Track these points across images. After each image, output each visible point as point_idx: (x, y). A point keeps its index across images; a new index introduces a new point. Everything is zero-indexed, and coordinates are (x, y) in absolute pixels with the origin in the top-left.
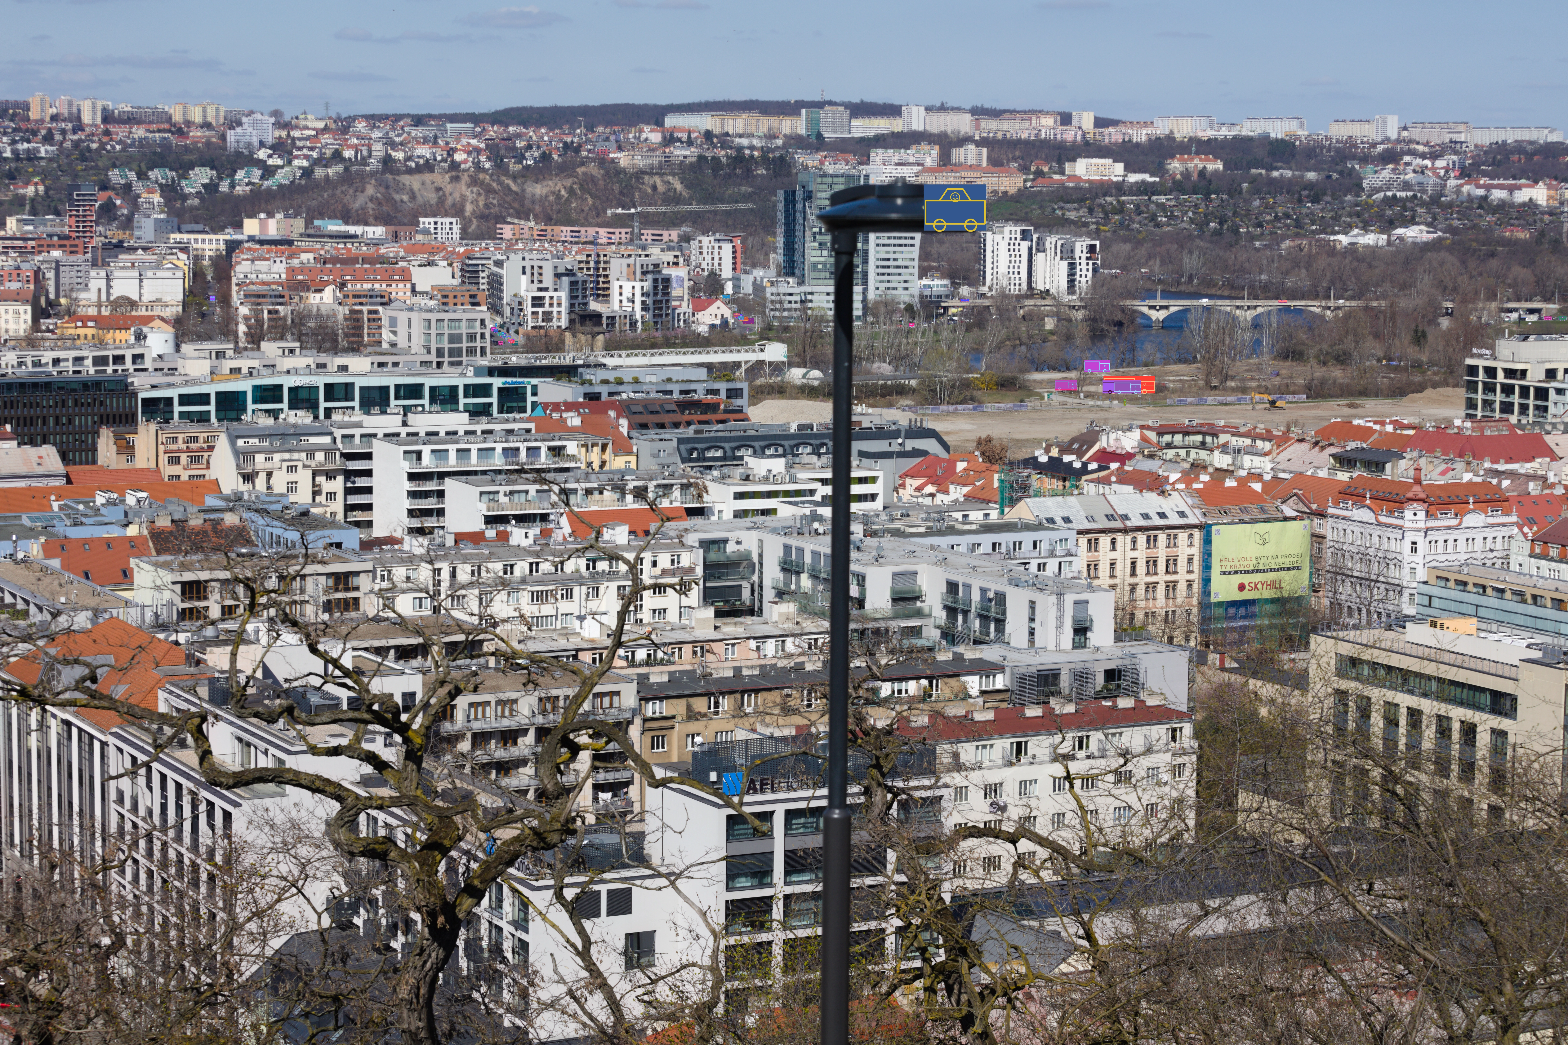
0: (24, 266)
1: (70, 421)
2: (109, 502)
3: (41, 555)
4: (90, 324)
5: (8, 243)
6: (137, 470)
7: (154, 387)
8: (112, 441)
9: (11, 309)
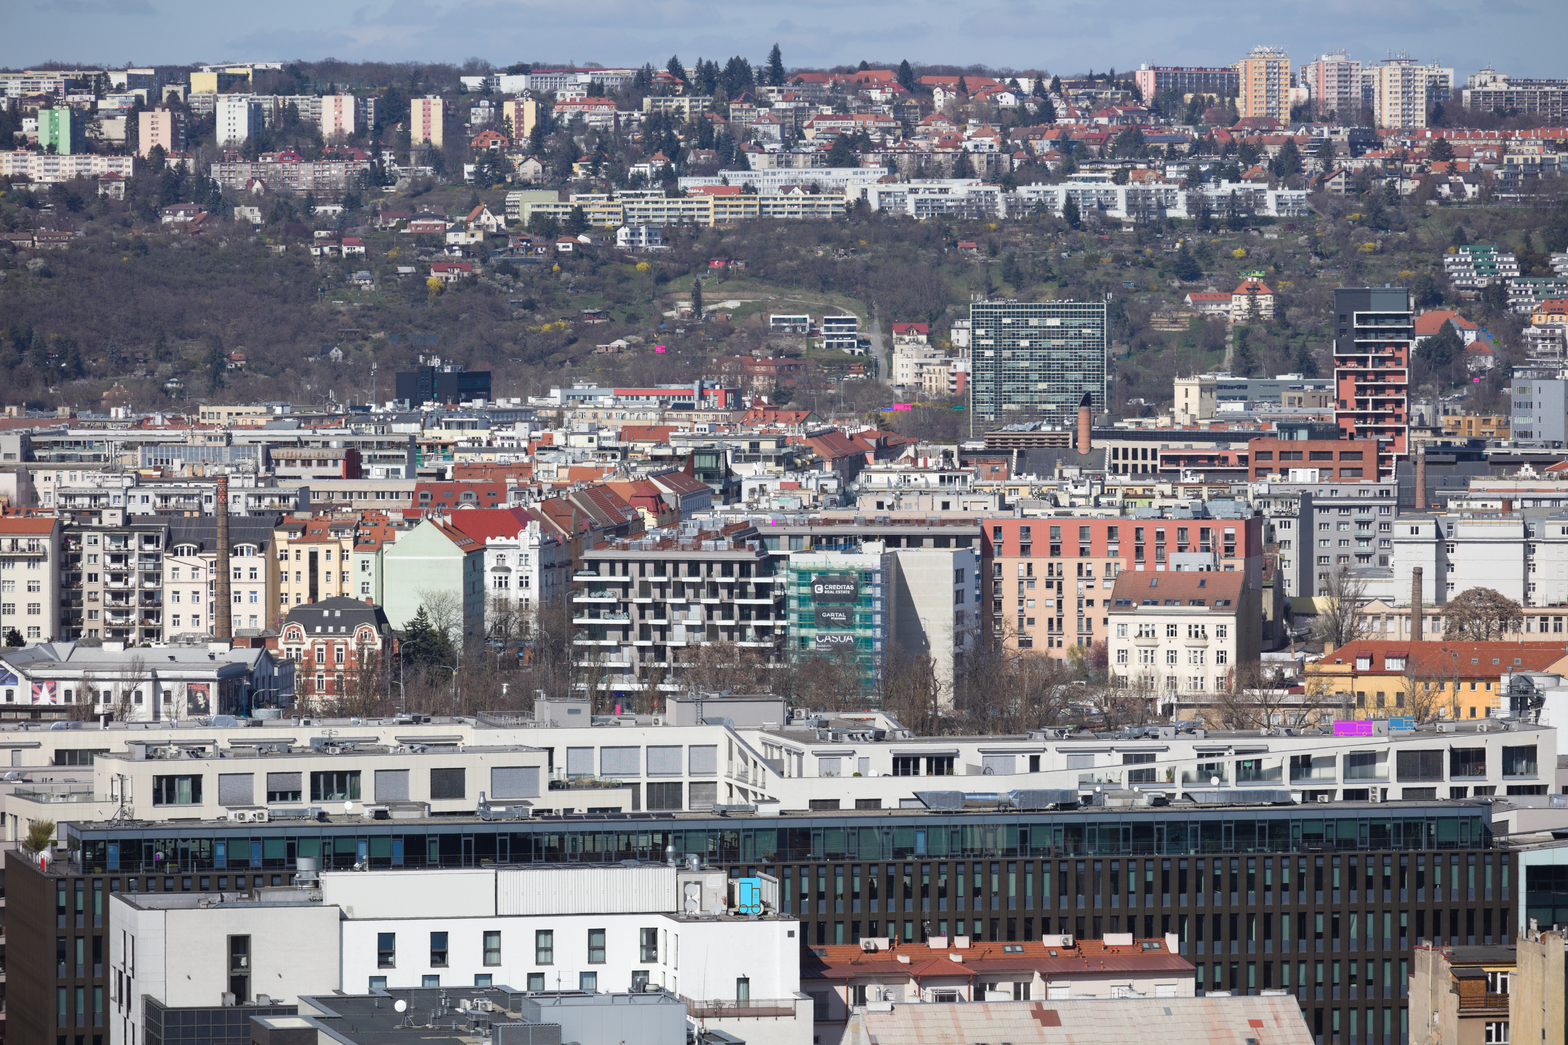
0: (1218, 509)
1: (1335, 928)
4: (1393, 665)
5: (1177, 447)
7: (1561, 836)
8: (1446, 981)
9: (1183, 624)
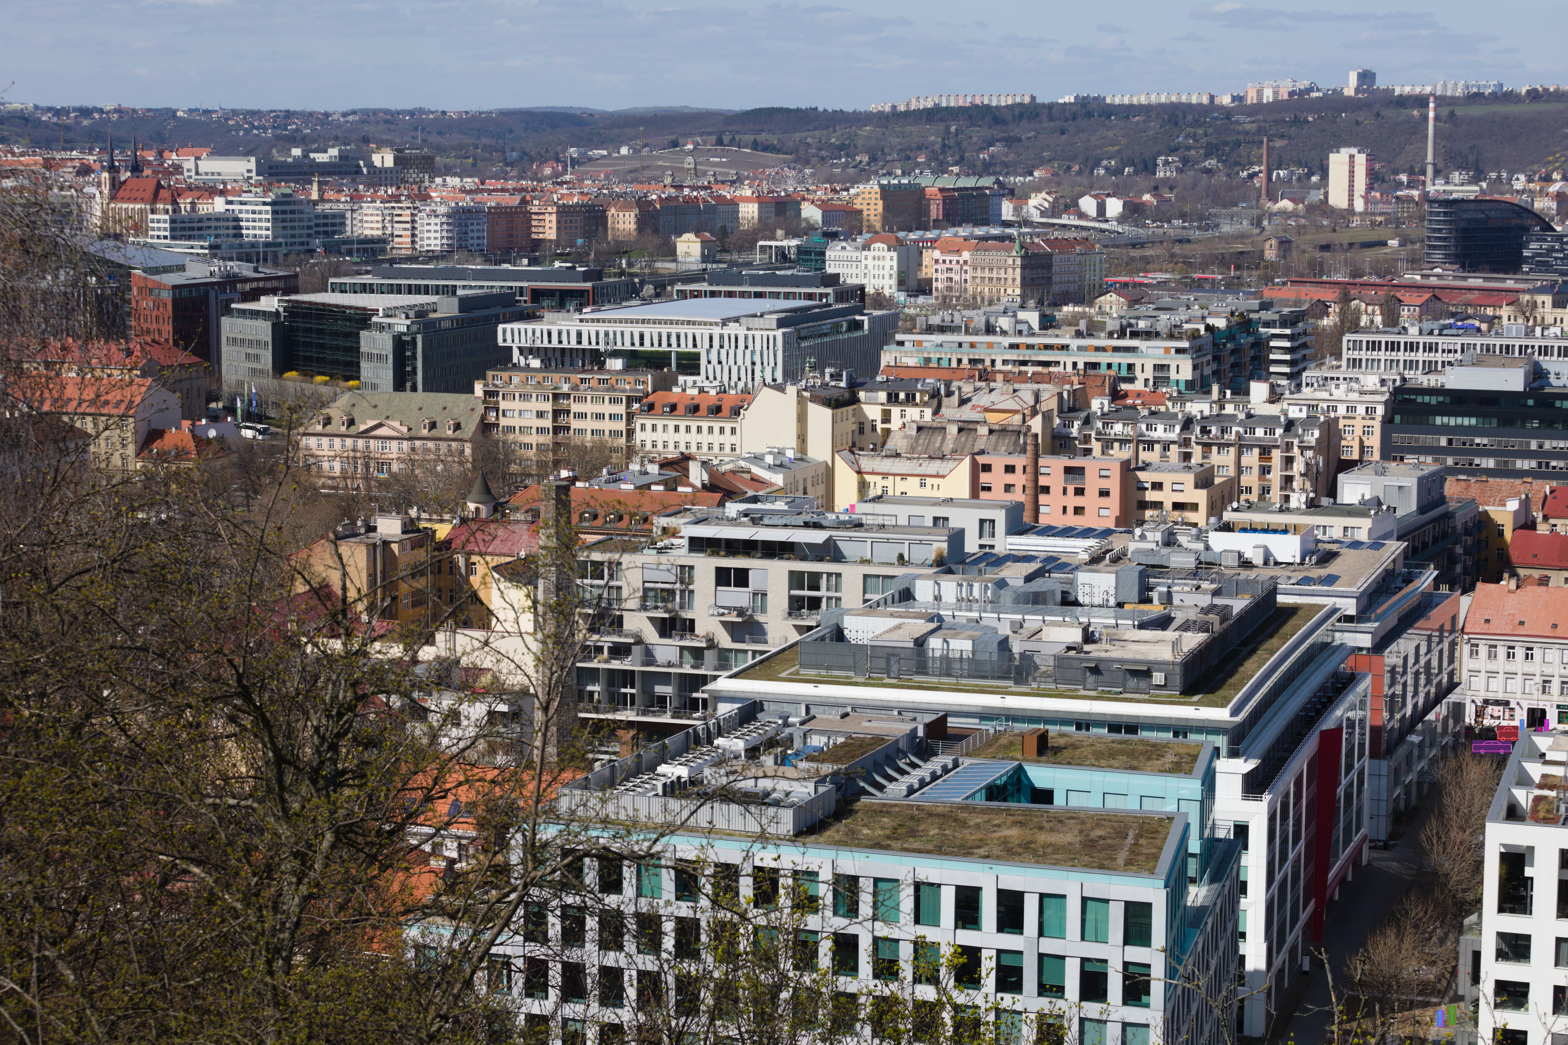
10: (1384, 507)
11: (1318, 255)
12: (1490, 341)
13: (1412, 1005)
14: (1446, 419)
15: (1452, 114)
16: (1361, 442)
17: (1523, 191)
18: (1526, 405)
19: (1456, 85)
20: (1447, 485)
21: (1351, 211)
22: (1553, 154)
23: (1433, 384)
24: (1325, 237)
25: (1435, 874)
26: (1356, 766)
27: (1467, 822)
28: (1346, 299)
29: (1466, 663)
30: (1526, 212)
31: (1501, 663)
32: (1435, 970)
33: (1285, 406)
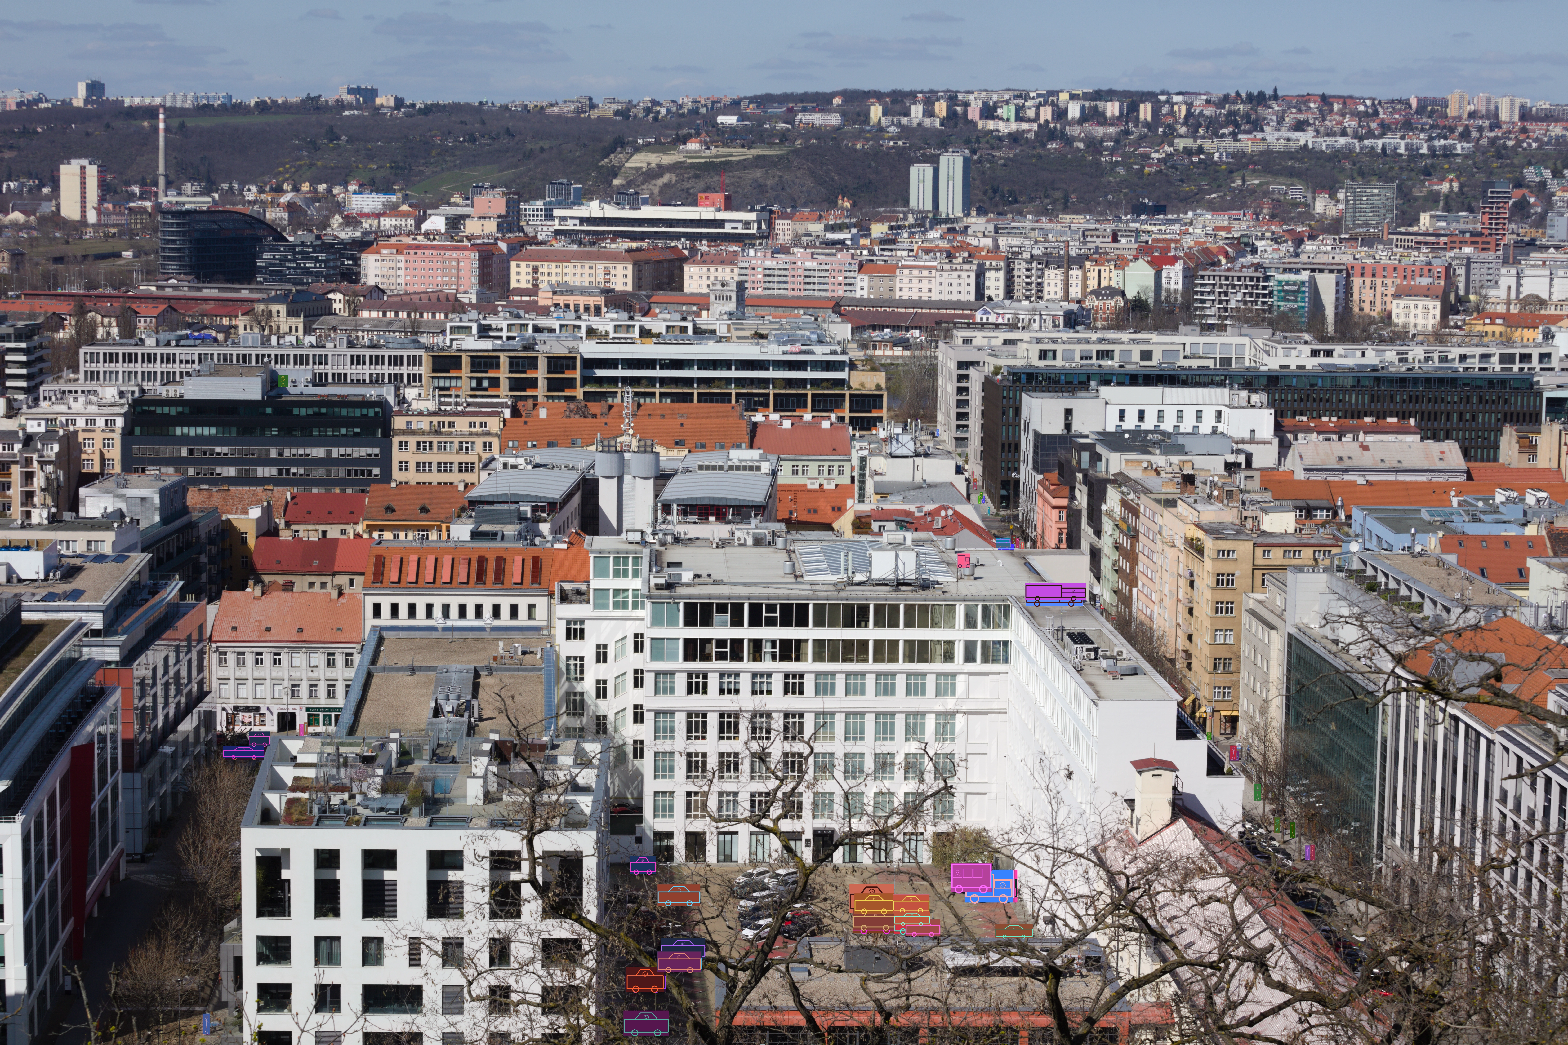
0: (1435, 262)
1: (1474, 418)
2: (1509, 501)
3: (1438, 550)
4: (1498, 321)
5: (1420, 238)
6: (1538, 470)
7: (1560, 387)
8: (1514, 439)
9: (1420, 304)
10: (128, 520)
11: (52, 267)
12: (227, 351)
13: (177, 1016)
14: (186, 430)
15: (182, 125)
16: (102, 455)
17: (255, 202)
18: (264, 413)
19: (185, 96)
20: (189, 495)
21: (83, 222)
22: (283, 165)
23: (171, 394)
24: (59, 249)
25: (194, 883)
26: (110, 780)
27: (223, 829)
28: (81, 312)
29: (215, 671)
30: (259, 222)
31: (249, 670)
32: (198, 979)
33: (23, 421)
